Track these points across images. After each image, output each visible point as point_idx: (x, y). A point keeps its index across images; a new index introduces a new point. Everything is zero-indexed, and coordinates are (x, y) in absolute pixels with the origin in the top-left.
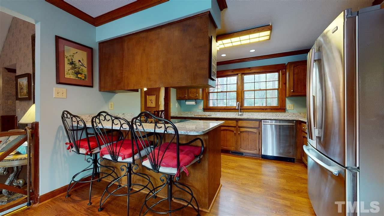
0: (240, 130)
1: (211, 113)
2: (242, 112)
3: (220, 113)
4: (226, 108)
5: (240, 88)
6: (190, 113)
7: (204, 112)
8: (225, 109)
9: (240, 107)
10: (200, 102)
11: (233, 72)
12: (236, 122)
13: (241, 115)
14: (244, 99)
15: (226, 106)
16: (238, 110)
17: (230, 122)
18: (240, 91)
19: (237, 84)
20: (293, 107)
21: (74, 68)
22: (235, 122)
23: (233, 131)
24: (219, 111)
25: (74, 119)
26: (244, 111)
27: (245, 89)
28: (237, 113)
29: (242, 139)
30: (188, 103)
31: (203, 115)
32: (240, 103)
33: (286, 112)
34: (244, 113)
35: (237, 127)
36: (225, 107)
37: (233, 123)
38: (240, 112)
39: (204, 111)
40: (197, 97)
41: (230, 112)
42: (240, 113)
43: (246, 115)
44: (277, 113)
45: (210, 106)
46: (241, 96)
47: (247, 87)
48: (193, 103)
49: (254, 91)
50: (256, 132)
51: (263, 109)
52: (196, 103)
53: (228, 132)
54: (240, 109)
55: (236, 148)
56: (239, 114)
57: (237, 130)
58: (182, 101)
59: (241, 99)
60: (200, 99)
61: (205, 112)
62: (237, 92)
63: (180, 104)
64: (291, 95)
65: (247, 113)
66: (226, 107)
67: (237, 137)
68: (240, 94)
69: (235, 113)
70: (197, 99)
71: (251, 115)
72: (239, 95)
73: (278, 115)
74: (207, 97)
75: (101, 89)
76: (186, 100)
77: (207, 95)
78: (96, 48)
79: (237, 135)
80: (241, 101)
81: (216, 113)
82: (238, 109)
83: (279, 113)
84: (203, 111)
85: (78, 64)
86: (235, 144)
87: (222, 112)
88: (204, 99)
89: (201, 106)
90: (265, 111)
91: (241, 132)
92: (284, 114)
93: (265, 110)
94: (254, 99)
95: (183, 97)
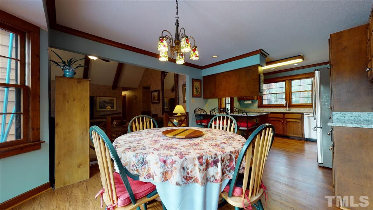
0: (286, 120)
1: (264, 109)
5: (288, 90)
6: (248, 109)
9: (288, 104)
10: (255, 102)
11: (281, 79)
13: (288, 110)
14: (292, 98)
17: (278, 115)
18: (288, 93)
19: (286, 87)
21: (196, 90)
23: (281, 121)
24: (271, 108)
25: (202, 111)
26: (291, 107)
27: (293, 91)
28: (286, 109)
29: (288, 127)
30: (246, 102)
31: (258, 110)
32: (288, 101)
35: (284, 118)
36: (276, 105)
37: (282, 116)
38: (288, 108)
39: (258, 108)
41: (280, 108)
43: (293, 110)
45: (263, 104)
46: (289, 97)
47: (294, 89)
48: (250, 102)
49: (301, 92)
50: (299, 122)
51: (308, 106)
52: (252, 102)
53: (277, 122)
54: (288, 106)
55: (284, 133)
57: (284, 121)
58: (241, 101)
60: (256, 99)
61: (260, 109)
62: (286, 93)
63: (240, 103)
67: (284, 126)
68: (289, 95)
70: (253, 99)
71: (298, 110)
72: (287, 96)
74: (261, 98)
75: (204, 98)
76: (245, 100)
78: (202, 79)
79: (284, 124)
80: (289, 100)
81: (268, 109)
82: (287, 106)
85: (197, 88)
86: (283, 131)
87: (273, 108)
88: (258, 99)
89: (256, 104)
90: (310, 107)
91: (287, 122)
94: (301, 98)
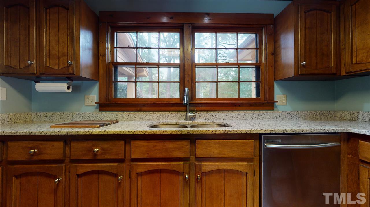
0: (201, 168)
1: (120, 114)
2: (194, 111)
3: (142, 113)
4: (157, 102)
6: (60, 115)
7: (100, 114)
8: (154, 104)
10: (88, 89)
12: (191, 143)
13: (191, 118)
15: (155, 97)
16: (185, 108)
18: (188, 63)
20: (285, 100)
22: (186, 144)
23: (179, 173)
24: (140, 111)
28: (184, 114)
29: (208, 194)
30: (41, 87)
31: (99, 119)
33: (275, 109)
34: (198, 114)
35: (193, 158)
36: (155, 100)
38: (190, 111)
39: (100, 110)
40: (70, 68)
42: (189, 114)
44: (261, 112)
46: (190, 76)
48: (62, 87)
50: (245, 171)
52: (72, 87)
54: (190, 104)
56: (186, 115)
57: (192, 170)
58: (22, 82)
59: (190, 82)
61: (105, 114)
62: (181, 67)
64: (300, 73)
65: (204, 114)
66: (158, 99)
68: (188, 71)
69: (178, 114)
71: (212, 117)
72: (185, 74)
73: (263, 116)
74: (111, 77)
76: (35, 78)
77: (110, 71)
79: (192, 184)
80: (190, 86)
81: (132, 114)
83: (264, 112)
84: (98, 110)
87: (147, 111)
88: (101, 80)
89: (93, 95)
91: (204, 174)
92: (273, 114)
93: (240, 106)
95: (22, 66)
